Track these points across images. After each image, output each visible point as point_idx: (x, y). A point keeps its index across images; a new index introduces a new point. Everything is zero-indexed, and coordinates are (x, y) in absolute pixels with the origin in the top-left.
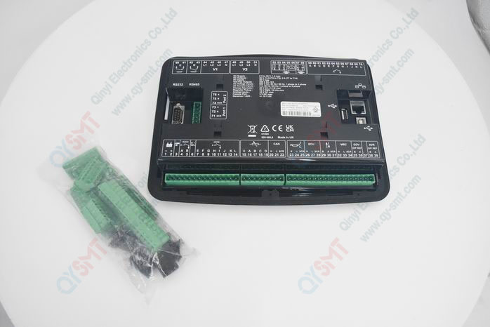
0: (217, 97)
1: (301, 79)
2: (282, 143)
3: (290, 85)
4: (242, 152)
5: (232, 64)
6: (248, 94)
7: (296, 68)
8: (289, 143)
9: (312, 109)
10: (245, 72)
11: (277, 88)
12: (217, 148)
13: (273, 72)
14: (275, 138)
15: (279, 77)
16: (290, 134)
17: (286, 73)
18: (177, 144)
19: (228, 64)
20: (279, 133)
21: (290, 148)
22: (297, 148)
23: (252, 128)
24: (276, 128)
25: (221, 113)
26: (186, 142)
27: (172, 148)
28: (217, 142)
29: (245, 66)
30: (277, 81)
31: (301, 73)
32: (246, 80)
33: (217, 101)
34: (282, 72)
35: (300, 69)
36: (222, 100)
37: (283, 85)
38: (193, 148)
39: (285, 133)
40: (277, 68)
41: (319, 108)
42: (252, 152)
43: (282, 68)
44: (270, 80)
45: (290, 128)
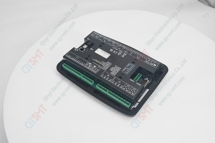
0: (127, 71)
1: (92, 62)
2: (118, 48)
3: (98, 62)
4: (132, 52)
5: (111, 81)
6: (115, 66)
7: (90, 66)
8: (115, 47)
9: (99, 52)
10: (109, 75)
11: (103, 63)
12: (139, 56)
13: (99, 69)
14: (118, 50)
15: (99, 66)
16: (113, 49)
17: (95, 66)
18: (152, 64)
19: (113, 81)
20: (116, 51)
21: (116, 46)
22: (114, 44)
23: (123, 56)
24: (116, 52)
25: (130, 66)
26: (148, 63)
27: (154, 64)
28: (138, 58)
29: (108, 77)
30: (101, 65)
31: (90, 64)
32: (112, 72)
33: (128, 70)
34: (96, 68)
35: (89, 65)
36: (126, 70)
37: (100, 63)
38: (147, 60)
39: (114, 50)
40: (97, 70)
41: (96, 51)
42: (129, 50)
43: (95, 69)
44: (103, 67)
45: (111, 50)
